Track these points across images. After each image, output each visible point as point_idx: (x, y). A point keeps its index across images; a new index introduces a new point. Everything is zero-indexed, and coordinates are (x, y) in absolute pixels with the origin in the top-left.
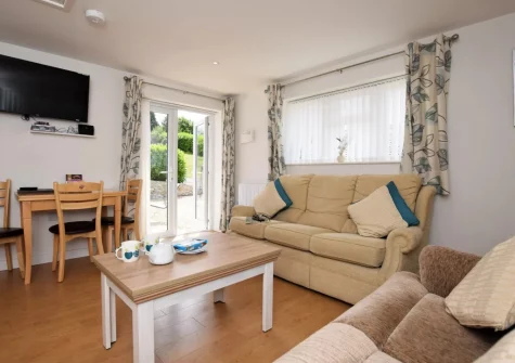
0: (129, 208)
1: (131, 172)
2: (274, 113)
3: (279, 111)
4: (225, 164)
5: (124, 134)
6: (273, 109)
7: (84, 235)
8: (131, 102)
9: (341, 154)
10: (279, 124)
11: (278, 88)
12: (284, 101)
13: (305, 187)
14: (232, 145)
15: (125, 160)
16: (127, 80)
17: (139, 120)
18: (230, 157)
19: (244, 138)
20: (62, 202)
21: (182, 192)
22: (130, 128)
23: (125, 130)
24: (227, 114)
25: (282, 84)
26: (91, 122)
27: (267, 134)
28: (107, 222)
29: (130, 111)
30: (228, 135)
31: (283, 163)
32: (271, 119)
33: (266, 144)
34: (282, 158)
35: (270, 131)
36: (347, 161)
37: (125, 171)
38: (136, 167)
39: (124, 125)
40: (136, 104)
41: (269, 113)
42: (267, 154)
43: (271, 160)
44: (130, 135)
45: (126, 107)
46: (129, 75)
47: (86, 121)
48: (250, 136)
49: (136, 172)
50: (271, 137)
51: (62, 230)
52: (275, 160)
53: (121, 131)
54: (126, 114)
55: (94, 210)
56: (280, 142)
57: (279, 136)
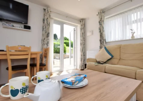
0: (44, 60)
1: (46, 45)
2: (101, 22)
3: (103, 21)
4: (81, 44)
5: (43, 30)
6: (101, 21)
7: (22, 71)
8: (46, 17)
9: (133, 35)
10: (103, 26)
11: (102, 13)
12: (105, 18)
13: (119, 49)
14: (84, 37)
15: (43, 40)
16: (45, 10)
17: (49, 25)
18: (83, 41)
19: (88, 34)
20: (11, 55)
21: (65, 57)
22: (45, 28)
23: (43, 29)
24: (82, 26)
25: (104, 11)
26: (29, 24)
27: (98, 31)
28: (33, 65)
29: (45, 21)
30: (82, 33)
31: (105, 42)
32: (100, 24)
33: (98, 35)
34: (105, 40)
35: (100, 29)
36: (136, 38)
37: (43, 45)
38: (48, 44)
39: (43, 27)
40: (48, 18)
41: (99, 22)
42: (99, 38)
43: (101, 41)
44: (45, 30)
45: (44, 20)
46: (45, 8)
47: (27, 24)
48: (91, 33)
49: (47, 45)
50: (100, 31)
51: (10, 68)
52: (102, 40)
53: (42, 29)
54: (44, 23)
55: (26, 59)
56: (104, 33)
57: (104, 31)
